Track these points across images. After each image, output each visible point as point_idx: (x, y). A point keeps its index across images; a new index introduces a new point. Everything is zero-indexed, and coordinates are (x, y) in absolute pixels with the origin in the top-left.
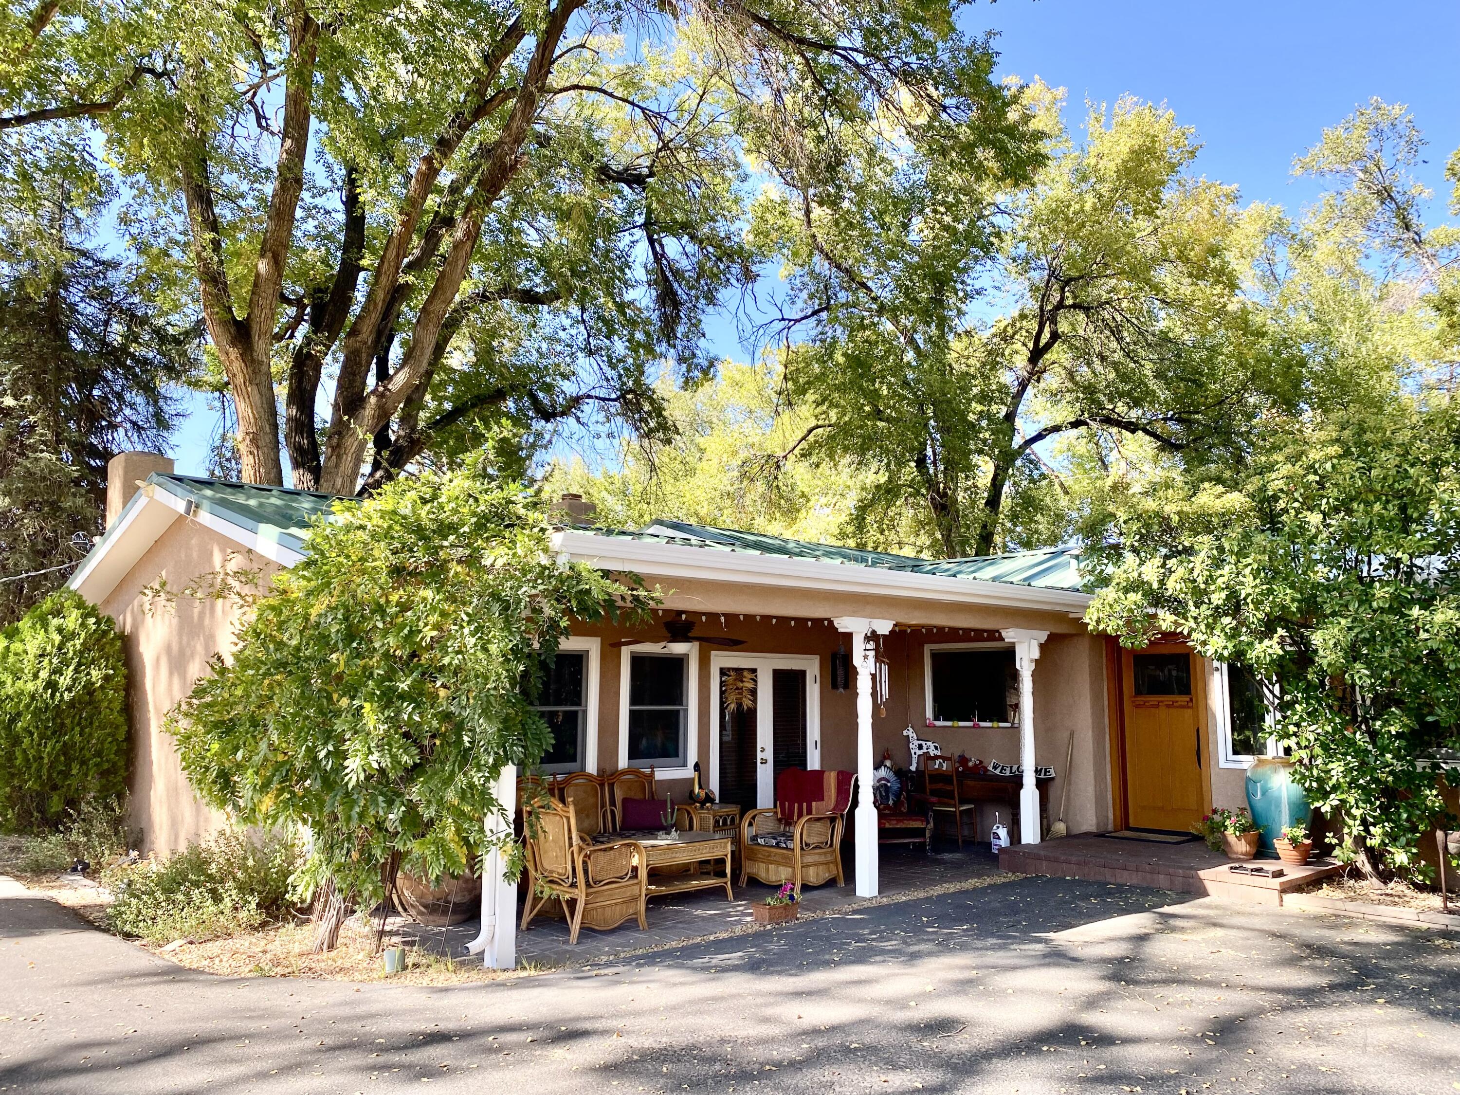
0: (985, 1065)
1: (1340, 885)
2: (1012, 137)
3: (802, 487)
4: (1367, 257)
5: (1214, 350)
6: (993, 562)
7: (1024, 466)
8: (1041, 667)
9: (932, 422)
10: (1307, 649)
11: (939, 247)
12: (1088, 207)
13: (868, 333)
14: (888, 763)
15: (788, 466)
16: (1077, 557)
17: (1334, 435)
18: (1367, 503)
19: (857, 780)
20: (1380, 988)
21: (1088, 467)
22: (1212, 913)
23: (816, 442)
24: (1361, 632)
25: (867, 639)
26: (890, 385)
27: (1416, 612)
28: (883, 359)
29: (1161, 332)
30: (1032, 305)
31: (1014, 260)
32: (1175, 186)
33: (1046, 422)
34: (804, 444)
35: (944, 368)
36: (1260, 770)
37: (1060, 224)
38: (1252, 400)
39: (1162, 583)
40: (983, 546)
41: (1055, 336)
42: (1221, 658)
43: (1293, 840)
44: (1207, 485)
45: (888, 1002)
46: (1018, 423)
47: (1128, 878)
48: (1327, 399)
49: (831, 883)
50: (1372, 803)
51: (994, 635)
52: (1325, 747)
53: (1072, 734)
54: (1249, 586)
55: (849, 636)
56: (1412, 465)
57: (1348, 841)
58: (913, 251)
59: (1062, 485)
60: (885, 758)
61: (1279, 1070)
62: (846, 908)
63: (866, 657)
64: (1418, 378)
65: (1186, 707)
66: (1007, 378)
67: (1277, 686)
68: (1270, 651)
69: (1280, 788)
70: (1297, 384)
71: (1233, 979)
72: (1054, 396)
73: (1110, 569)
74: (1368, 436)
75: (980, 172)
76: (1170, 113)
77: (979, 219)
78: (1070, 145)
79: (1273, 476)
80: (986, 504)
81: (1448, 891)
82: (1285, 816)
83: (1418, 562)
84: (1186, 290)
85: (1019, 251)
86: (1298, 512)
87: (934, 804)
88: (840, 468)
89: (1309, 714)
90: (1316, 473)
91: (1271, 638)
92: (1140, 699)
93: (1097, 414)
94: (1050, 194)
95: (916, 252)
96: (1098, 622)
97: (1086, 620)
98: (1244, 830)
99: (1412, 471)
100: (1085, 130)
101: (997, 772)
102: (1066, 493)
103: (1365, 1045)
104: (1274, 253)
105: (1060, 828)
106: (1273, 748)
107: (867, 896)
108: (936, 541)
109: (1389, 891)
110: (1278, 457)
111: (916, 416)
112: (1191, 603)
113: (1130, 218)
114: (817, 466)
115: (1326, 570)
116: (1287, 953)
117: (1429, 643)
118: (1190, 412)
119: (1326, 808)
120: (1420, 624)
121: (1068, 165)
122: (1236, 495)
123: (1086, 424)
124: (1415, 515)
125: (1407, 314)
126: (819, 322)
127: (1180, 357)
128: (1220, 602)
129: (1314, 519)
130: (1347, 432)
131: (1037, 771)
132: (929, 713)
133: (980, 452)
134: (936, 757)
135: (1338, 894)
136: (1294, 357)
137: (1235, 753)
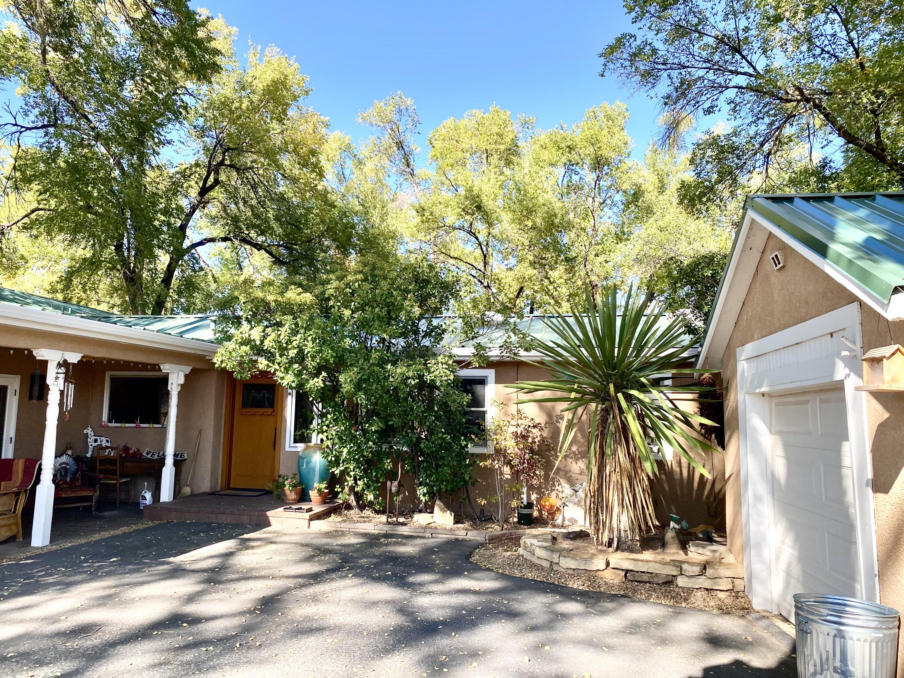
0: (111, 651)
1: (340, 514)
2: (200, 48)
3: (22, 251)
4: (389, 176)
5: (309, 210)
6: (161, 320)
7: (189, 260)
8: (184, 390)
9: (129, 221)
10: (337, 384)
11: (144, 106)
12: (244, 106)
13: (86, 150)
14: (69, 452)
15: (13, 234)
16: (215, 321)
17: (361, 268)
18: (373, 308)
19: (41, 465)
20: (351, 569)
21: (230, 267)
22: (270, 536)
23: (37, 220)
24: (363, 375)
25: (59, 365)
26: (99, 191)
27: (389, 367)
28: (96, 171)
29: (280, 193)
30: (204, 159)
31: (195, 128)
32: (296, 108)
33: (207, 233)
34: (26, 220)
35: (140, 187)
36: (307, 451)
37: (226, 113)
38: (326, 243)
39: (262, 342)
40: (157, 309)
41: (217, 182)
42: (291, 387)
43: (319, 490)
44: (293, 287)
45: (43, 619)
46: (188, 232)
47: (225, 519)
48: (364, 249)
49: (12, 539)
50: (360, 468)
51: (156, 367)
52: (340, 438)
53: (200, 432)
54: (309, 347)
55: (44, 363)
56: (395, 290)
57: (347, 489)
58: (124, 101)
59: (213, 276)
60: (68, 449)
61: (293, 622)
62: (22, 555)
63: (57, 378)
64: (406, 246)
65: (270, 415)
66: (184, 203)
67: (320, 404)
68: (317, 384)
69: (316, 462)
70: (349, 237)
71: (277, 573)
72: (213, 220)
73: (233, 331)
74: (377, 272)
75: (176, 63)
76: (296, 65)
77: (173, 95)
78: (237, 64)
79: (329, 286)
80: (162, 281)
81: (389, 512)
82: (317, 478)
83: (393, 341)
84: (296, 172)
85: (199, 123)
86: (339, 308)
87: (101, 479)
88: (55, 242)
89: (334, 420)
90: (350, 288)
91: (318, 377)
92: (245, 410)
93: (239, 236)
94: (222, 92)
95: (128, 104)
96: (222, 362)
97: (215, 361)
98: (294, 486)
99: (394, 293)
100: (247, 59)
101: (149, 456)
102: (215, 281)
103: (339, 601)
104: (345, 162)
105: (187, 490)
106: (315, 438)
107: (40, 546)
108: (125, 301)
109: (363, 515)
110: (332, 276)
111: (117, 215)
112: (277, 354)
113: (268, 121)
114: (36, 237)
115: (350, 341)
116: (308, 554)
117: (393, 383)
118: (292, 244)
119: (337, 472)
120: (390, 373)
121: (234, 77)
122: (308, 294)
123: (231, 240)
124: (394, 316)
125: (404, 211)
126: (46, 134)
127: (289, 210)
128: (293, 355)
129: (347, 313)
130: (367, 268)
131: (175, 455)
132: (105, 418)
133: (160, 247)
134: (107, 447)
135: (339, 519)
136: (349, 222)
137: (295, 441)
